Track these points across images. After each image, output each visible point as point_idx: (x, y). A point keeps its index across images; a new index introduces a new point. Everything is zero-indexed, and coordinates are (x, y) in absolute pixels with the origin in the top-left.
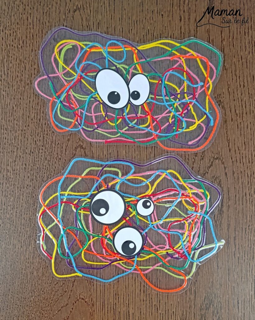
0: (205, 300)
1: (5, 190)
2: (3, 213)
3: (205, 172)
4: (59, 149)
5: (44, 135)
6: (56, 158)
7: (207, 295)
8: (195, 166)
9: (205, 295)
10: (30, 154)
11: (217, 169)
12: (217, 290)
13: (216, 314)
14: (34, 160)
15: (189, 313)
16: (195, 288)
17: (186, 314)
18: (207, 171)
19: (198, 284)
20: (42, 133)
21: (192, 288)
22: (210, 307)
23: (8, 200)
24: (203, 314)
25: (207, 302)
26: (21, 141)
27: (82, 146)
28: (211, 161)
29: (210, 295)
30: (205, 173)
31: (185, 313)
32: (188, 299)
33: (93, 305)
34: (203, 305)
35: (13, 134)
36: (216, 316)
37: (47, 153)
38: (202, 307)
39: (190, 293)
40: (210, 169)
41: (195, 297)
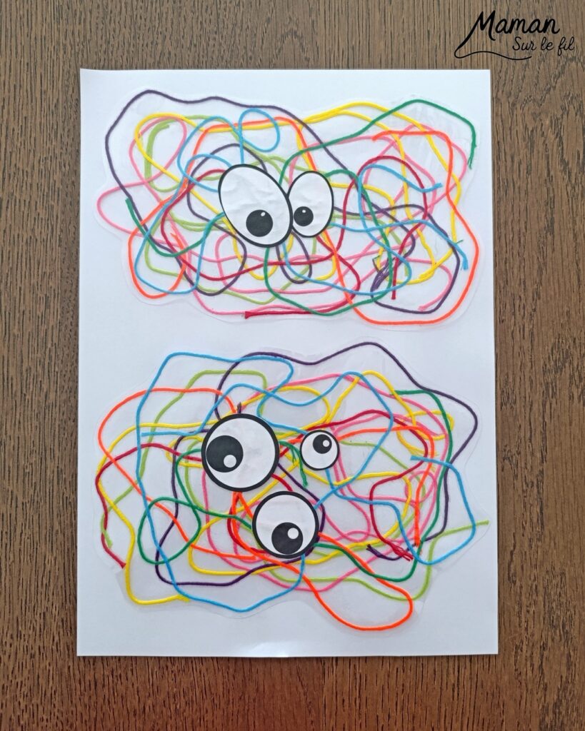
0: (554, 351)
3: (549, 86)
4: (248, 38)
5: (219, 11)
6: (243, 55)
7: (557, 340)
8: (528, 73)
9: (553, 340)
10: (190, 49)
11: (573, 81)
13: (578, 382)
14: (198, 61)
15: (520, 378)
16: (531, 327)
17: (514, 380)
18: (554, 85)
19: (539, 318)
20: (214, 7)
21: (526, 325)
22: (565, 367)
24: (550, 381)
25: (558, 357)
26: (172, 23)
27: (296, 32)
28: (561, 64)
29: (564, 341)
30: (549, 89)
31: (511, 380)
32: (516, 348)
34: (550, 363)
35: (156, 8)
36: (578, 388)
37: (225, 47)
38: (548, 366)
39: (522, 336)
40: (558, 81)
41: (532, 346)
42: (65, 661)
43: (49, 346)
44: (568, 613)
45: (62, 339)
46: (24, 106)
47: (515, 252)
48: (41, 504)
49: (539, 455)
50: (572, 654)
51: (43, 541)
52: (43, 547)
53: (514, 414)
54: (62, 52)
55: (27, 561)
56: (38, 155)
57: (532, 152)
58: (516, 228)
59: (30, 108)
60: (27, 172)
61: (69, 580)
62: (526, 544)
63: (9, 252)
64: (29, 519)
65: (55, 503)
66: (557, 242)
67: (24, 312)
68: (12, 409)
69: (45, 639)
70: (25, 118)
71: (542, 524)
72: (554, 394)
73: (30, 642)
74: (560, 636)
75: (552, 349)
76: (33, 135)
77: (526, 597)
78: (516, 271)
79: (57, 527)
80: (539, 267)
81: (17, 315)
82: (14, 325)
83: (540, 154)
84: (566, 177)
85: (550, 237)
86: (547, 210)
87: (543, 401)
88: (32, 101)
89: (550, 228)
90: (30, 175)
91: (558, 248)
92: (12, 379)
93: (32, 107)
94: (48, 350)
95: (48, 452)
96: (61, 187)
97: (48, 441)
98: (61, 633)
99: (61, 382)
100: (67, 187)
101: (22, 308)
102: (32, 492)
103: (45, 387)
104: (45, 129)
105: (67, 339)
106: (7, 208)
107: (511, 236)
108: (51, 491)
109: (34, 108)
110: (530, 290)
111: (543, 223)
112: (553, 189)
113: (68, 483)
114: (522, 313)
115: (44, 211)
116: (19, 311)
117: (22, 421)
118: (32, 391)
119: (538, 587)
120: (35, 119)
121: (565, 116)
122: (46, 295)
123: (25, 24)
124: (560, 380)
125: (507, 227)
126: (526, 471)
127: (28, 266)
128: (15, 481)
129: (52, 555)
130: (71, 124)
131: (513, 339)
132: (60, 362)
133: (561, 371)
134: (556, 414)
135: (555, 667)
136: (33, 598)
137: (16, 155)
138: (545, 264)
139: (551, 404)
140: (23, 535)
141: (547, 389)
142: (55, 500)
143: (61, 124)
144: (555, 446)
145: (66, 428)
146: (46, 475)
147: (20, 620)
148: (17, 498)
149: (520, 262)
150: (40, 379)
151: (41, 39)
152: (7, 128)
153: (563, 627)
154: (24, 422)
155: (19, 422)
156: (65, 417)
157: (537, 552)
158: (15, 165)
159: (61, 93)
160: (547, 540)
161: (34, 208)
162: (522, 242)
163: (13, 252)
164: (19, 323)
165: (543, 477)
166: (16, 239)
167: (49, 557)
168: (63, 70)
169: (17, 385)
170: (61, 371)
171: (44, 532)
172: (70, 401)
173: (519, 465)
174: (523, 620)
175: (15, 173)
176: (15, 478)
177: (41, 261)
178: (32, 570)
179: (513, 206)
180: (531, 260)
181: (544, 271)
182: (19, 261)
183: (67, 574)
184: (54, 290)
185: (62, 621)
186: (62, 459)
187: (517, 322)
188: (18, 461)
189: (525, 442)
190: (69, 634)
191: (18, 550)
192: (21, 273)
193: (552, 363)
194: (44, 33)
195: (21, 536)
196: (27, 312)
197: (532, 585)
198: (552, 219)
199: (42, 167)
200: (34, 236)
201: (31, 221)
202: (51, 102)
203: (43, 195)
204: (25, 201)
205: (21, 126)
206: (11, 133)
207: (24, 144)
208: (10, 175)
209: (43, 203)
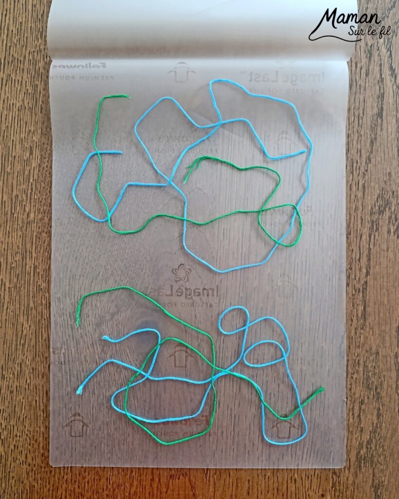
0: (379, 200)
3: (384, 15)
7: (381, 192)
8: (370, 5)
9: (378, 192)
12: (396, 185)
13: (394, 221)
15: (354, 217)
16: (364, 182)
17: (350, 218)
18: (387, 15)
19: (370, 176)
21: (360, 181)
22: (386, 211)
24: (375, 220)
25: (381, 203)
29: (386, 193)
30: (384, 18)
32: (353, 197)
33: (214, 199)
34: (375, 208)
36: (394, 225)
38: (374, 210)
39: (357, 188)
40: (391, 12)
41: (364, 195)
42: (33, 396)
43: (31, 181)
44: (380, 380)
45: (41, 177)
46: (21, 15)
47: (355, 130)
48: (22, 289)
49: (364, 271)
50: (381, 408)
51: (22, 314)
52: (22, 318)
53: (349, 242)
55: (10, 328)
56: (28, 49)
57: (370, 60)
58: (357, 113)
59: (24, 16)
60: (20, 61)
61: (39, 342)
62: (353, 331)
63: (6, 115)
64: (13, 299)
65: (31, 289)
66: (385, 124)
67: (15, 157)
68: (4, 223)
69: (21, 381)
70: (21, 23)
71: (365, 318)
72: (377, 229)
73: (10, 382)
74: (374, 395)
75: (377, 198)
76: (26, 35)
77: (351, 368)
78: (355, 143)
79: (32, 305)
80: (371, 141)
81: (10, 159)
82: (8, 166)
83: (376, 63)
84: (393, 79)
85: (379, 121)
86: (378, 101)
87: (369, 233)
88: (26, 12)
89: (380, 115)
90: (22, 62)
91: (384, 129)
92: (5, 203)
93: (26, 16)
94: (30, 183)
95: (28, 254)
96: (43, 72)
97: (28, 246)
98: (32, 378)
99: (38, 206)
101: (14, 154)
102: (15, 280)
103: (27, 209)
104: (34, 32)
105: (43, 176)
106: (6, 85)
107: (353, 119)
108: (29, 280)
109: (27, 16)
110: (364, 156)
111: (376, 110)
112: (383, 87)
113: (40, 275)
114: (358, 172)
115: (31, 88)
116: (12, 156)
117: (10, 232)
118: (19, 212)
119: (360, 362)
120: (28, 24)
121: (394, 37)
122: (30, 146)
124: (382, 219)
125: (350, 112)
126: (355, 281)
127: (19, 125)
128: (4, 273)
129: (28, 324)
131: (351, 189)
132: (38, 192)
133: (383, 213)
134: (378, 243)
135: (369, 416)
136: (13, 353)
137: (14, 48)
138: (376, 139)
139: (375, 236)
140: (8, 309)
141: (372, 226)
142: (31, 287)
144: (376, 265)
145: (41, 238)
146: (26, 269)
147: (4, 367)
148: (5, 284)
149: (358, 137)
150: (24, 203)
152: (8, 30)
153: (376, 390)
154: (12, 232)
155: (9, 232)
156: (40, 230)
157: (360, 338)
158: (13, 56)
160: (368, 329)
161: (25, 86)
162: (360, 123)
163: (9, 115)
164: (11, 164)
165: (367, 286)
166: (11, 107)
167: (25, 325)
169: (8, 207)
170: (39, 199)
171: (23, 308)
172: (44, 220)
173: (351, 277)
174: (349, 383)
175: (12, 61)
176: (5, 270)
177: (28, 122)
178: (13, 333)
179: (355, 98)
180: (366, 135)
181: (375, 144)
182: (13, 122)
183: (37, 337)
184: (36, 143)
185: (33, 369)
186: (37, 259)
187: (354, 178)
188: (7, 258)
189: (356, 261)
190: (37, 378)
191: (5, 319)
192: (14, 130)
193: (377, 208)
195: (7, 310)
196: (17, 157)
197: (356, 359)
199: (31, 57)
200: (24, 105)
201: (22, 94)
202: (39, 13)
203: (31, 77)
204: (18, 80)
205: (18, 29)
206: (11, 33)
207: (19, 41)
208: (9, 62)
209: (31, 82)
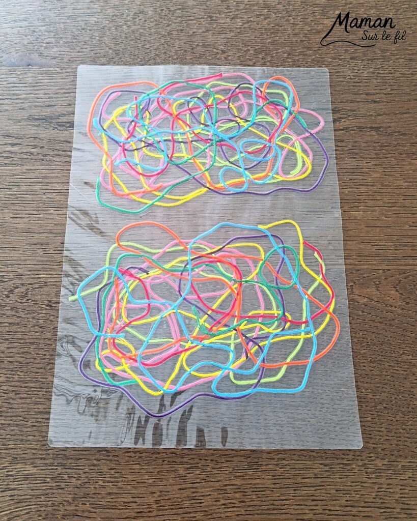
1: (332, 400)
2: (367, 404)
23: (346, 395)
46: (328, 492)
47: (394, 149)
54: (284, 462)
56: (364, 479)
58: (379, 148)
59: (328, 487)
66: (384, 125)
70: (337, 491)
76: (350, 484)
80: (401, 135)
84: (343, 120)
85: (382, 129)
86: (365, 131)
88: (323, 486)
89: (376, 129)
90: (380, 486)
91: (388, 125)
100: (386, 455)
104: (345, 474)
106: (407, 504)
107: (384, 151)
109: (328, 483)
111: (374, 133)
112: (351, 127)
115: (406, 473)
120: (337, 482)
123: (263, 493)
130: (339, 453)
137: (366, 498)
138: (399, 132)
143: (339, 461)
149: (400, 146)
151: (275, 479)
152: (346, 506)
158: (374, 498)
159: (316, 462)
161: (405, 481)
162: (387, 145)
168: (298, 460)
175: (381, 499)
179: (365, 150)
180: (397, 140)
181: (403, 132)
194: (270, 477)
198: (371, 128)
199: (373, 476)
202: (323, 470)
203: (395, 474)
204: (401, 489)
205: (343, 494)
206: (349, 502)
207: (357, 491)
208: (382, 503)
209: (400, 474)
